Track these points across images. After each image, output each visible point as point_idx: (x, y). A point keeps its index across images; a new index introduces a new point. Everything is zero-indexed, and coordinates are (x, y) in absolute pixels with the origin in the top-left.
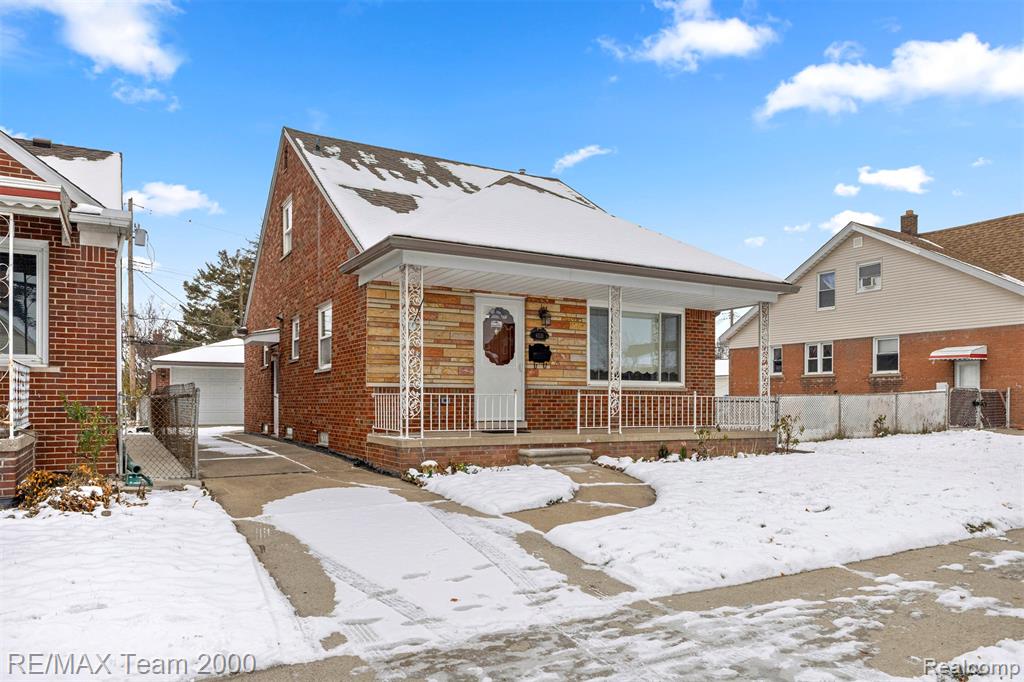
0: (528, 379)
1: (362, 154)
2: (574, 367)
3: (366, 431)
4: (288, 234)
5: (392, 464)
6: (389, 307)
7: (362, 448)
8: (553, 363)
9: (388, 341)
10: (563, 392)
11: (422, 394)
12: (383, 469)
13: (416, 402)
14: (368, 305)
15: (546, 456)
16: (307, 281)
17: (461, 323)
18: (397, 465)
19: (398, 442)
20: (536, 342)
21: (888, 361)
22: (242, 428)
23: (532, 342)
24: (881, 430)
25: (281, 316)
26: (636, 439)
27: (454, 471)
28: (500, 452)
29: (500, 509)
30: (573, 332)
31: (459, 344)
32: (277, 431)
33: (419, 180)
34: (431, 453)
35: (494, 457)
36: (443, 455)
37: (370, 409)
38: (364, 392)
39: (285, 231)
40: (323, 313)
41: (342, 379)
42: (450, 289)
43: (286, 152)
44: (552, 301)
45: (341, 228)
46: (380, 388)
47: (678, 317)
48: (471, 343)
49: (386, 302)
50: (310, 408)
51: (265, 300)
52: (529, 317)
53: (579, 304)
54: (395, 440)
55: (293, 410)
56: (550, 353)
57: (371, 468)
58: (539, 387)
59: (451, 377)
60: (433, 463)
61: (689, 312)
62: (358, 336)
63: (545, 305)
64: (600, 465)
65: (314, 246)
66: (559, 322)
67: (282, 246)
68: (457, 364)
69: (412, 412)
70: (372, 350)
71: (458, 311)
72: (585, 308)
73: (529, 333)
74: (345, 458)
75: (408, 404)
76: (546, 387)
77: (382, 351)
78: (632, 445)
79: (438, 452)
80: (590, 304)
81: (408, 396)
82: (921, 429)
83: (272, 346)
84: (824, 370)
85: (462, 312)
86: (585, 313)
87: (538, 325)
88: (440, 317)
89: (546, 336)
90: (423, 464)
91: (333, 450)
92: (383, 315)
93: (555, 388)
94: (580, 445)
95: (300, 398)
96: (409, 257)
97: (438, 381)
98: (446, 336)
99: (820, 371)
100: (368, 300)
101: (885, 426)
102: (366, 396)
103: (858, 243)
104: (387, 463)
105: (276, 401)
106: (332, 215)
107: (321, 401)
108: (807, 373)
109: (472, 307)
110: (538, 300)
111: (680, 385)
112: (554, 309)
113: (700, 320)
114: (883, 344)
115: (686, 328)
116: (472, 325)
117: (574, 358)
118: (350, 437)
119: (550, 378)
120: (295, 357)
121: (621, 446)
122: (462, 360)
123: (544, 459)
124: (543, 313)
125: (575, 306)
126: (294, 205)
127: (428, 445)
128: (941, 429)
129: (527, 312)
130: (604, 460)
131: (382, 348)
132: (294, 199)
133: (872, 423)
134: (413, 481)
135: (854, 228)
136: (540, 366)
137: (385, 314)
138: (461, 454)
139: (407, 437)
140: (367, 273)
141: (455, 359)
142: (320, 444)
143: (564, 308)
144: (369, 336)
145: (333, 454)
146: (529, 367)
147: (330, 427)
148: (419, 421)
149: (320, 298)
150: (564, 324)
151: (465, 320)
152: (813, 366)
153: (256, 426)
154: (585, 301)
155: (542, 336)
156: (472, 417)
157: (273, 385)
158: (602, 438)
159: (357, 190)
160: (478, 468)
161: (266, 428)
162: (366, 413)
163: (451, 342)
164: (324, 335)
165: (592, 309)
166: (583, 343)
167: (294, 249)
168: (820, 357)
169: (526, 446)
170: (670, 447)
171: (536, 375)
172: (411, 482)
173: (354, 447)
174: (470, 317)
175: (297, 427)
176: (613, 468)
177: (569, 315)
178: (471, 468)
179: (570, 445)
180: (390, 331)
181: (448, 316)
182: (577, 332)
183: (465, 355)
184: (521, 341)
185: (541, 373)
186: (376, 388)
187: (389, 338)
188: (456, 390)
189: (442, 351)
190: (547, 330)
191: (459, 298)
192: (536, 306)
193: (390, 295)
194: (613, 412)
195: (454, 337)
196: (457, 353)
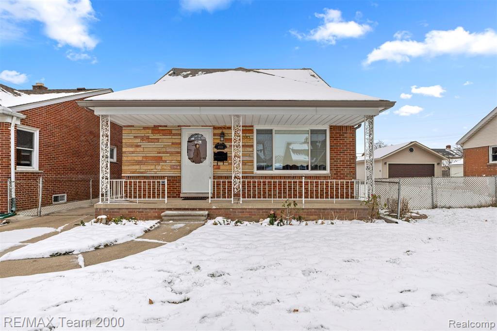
0: (215, 170)
6: (133, 137)
8: (229, 162)
13: (105, 185)
14: (123, 137)
17: (172, 143)
20: (218, 151)
23: (216, 151)
28: (154, 212)
31: (171, 153)
35: (149, 214)
36: (118, 212)
42: (166, 126)
44: (229, 128)
46: (128, 176)
47: (325, 131)
48: (180, 153)
49: (131, 135)
52: (215, 137)
53: (247, 128)
56: (227, 156)
58: (220, 175)
59: (166, 170)
60: (104, 217)
63: (223, 130)
68: (169, 164)
69: (103, 190)
70: (124, 158)
71: (171, 137)
72: (252, 130)
73: (215, 146)
76: (225, 175)
77: (129, 158)
79: (115, 210)
80: (256, 128)
85: (173, 137)
86: (253, 133)
87: (220, 141)
88: (160, 141)
89: (225, 147)
90: (98, 217)
94: (208, 210)
97: (159, 173)
98: (164, 150)
100: (123, 135)
109: (180, 134)
110: (220, 128)
111: (326, 172)
115: (330, 137)
116: (180, 144)
122: (173, 162)
124: (223, 134)
129: (214, 135)
131: (129, 157)
136: (220, 163)
137: (131, 141)
138: (129, 212)
141: (169, 161)
144: (123, 152)
146: (215, 164)
154: (252, 126)
155: (222, 147)
156: (179, 191)
163: (167, 153)
165: (257, 130)
166: (251, 150)
171: (219, 169)
174: (178, 139)
180: (134, 149)
181: (165, 140)
182: (246, 144)
183: (175, 159)
184: (210, 150)
185: (221, 167)
186: (126, 176)
187: (133, 152)
188: (168, 176)
189: (161, 158)
190: (226, 144)
191: (170, 130)
192: (219, 131)
193: (133, 132)
194: (235, 190)
195: (169, 150)
196: (170, 158)
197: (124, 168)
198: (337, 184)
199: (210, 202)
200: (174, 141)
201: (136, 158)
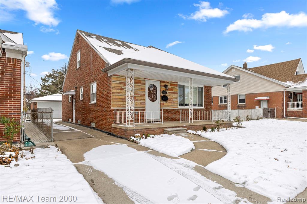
0: (161, 106)
1: (103, 38)
2: (174, 102)
3: (111, 123)
4: (78, 62)
5: (123, 135)
6: (119, 83)
7: (109, 129)
8: (168, 101)
9: (119, 94)
10: (171, 110)
11: (134, 111)
12: (120, 136)
13: (132, 114)
14: (112, 82)
15: (174, 131)
16: (86, 76)
17: (141, 89)
18: (125, 135)
19: (126, 127)
21: (242, 101)
22: (61, 120)
23: (162, 95)
24: (248, 119)
25: (76, 87)
26: (197, 124)
27: (146, 137)
28: (159, 130)
29: (177, 155)
30: (174, 92)
31: (141, 95)
32: (74, 121)
33: (121, 46)
34: (138, 131)
35: (157, 131)
37: (113, 116)
38: (110, 110)
39: (77, 61)
40: (92, 85)
41: (101, 106)
42: (138, 78)
43: (78, 37)
44: (168, 83)
45: (100, 58)
46: (117, 109)
47: (202, 88)
48: (145, 95)
49: (118, 81)
50: (87, 115)
51: (70, 82)
52: (161, 87)
54: (124, 127)
55: (80, 115)
56: (168, 98)
57: (114, 135)
59: (138, 105)
60: (139, 135)
61: (205, 87)
62: (108, 92)
63: (166, 84)
64: (190, 133)
65: (89, 64)
66: (170, 89)
67: (76, 65)
68: (140, 101)
69: (131, 117)
70: (113, 97)
71: (140, 85)
72: (177, 85)
73: (161, 92)
74: (102, 131)
75: (129, 115)
76: (167, 108)
77: (117, 97)
78: (196, 126)
79: (140, 130)
80: (179, 84)
81: (129, 112)
82: (257, 119)
83: (72, 96)
84: (224, 103)
85: (142, 85)
87: (164, 89)
88: (135, 87)
89: (166, 93)
90: (135, 135)
91: (97, 128)
92: (117, 86)
93: (169, 109)
94: (182, 127)
95: (83, 111)
96: (130, 66)
98: (137, 93)
99: (223, 103)
100: (112, 81)
101: (249, 118)
102: (112, 112)
103: (233, 70)
104: (121, 134)
105: (74, 112)
106: (97, 54)
107: (92, 113)
108: (220, 104)
109: (145, 84)
110: (164, 82)
111: (202, 107)
112: (169, 85)
113: (208, 89)
114: (241, 96)
115: (204, 91)
116: (145, 89)
117: (174, 100)
118: (104, 125)
119: (168, 106)
120: (81, 99)
121: (193, 126)
122: (142, 100)
123: (173, 132)
124: (166, 86)
125: (174, 84)
126: (81, 53)
127: (136, 128)
128: (261, 118)
129: (161, 86)
130: (190, 131)
132: (81, 51)
133: (246, 117)
134: (133, 141)
135: (233, 66)
136: (165, 102)
137: (118, 85)
139: (129, 126)
140: (112, 72)
142: (91, 126)
143: (171, 85)
144: (113, 92)
145: (97, 130)
146: (161, 102)
147: (96, 121)
148: (133, 121)
149: (92, 81)
150: (171, 89)
151: (143, 87)
152: (221, 102)
153: (66, 119)
154: (177, 83)
156: (145, 118)
157: (73, 107)
158: (188, 124)
159: (104, 48)
160: (154, 136)
161: (70, 120)
162: (111, 117)
164: (92, 92)
166: (177, 95)
167: (81, 66)
168: (223, 99)
169: (166, 128)
170: (206, 126)
171: (163, 105)
172: (133, 142)
173: (106, 128)
174: (144, 87)
175: (82, 120)
176: (195, 134)
177: (173, 87)
178: (152, 136)
179: (179, 127)
180: (119, 90)
181: (137, 86)
182: (175, 92)
183: (143, 99)
184: (159, 95)
185: (165, 104)
186: (115, 109)
187: (119, 93)
189: (135, 97)
190: (167, 91)
191: (141, 81)
193: (119, 79)
195: (140, 93)
196: (140, 98)
197: (112, 103)
199: (181, 123)
201: (121, 97)
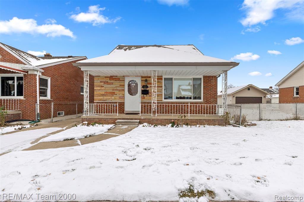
0: (142, 99)
6: (100, 82)
8: (150, 95)
17: (120, 85)
23: (143, 89)
28: (111, 120)
31: (119, 90)
35: (109, 121)
36: (93, 120)
42: (117, 76)
46: (98, 102)
48: (124, 90)
53: (159, 77)
56: (148, 92)
58: (145, 102)
59: (117, 99)
60: (86, 122)
63: (147, 78)
69: (86, 109)
71: (119, 82)
72: (162, 78)
73: (142, 87)
75: (84, 107)
76: (147, 102)
77: (98, 93)
79: (92, 119)
80: (164, 77)
85: (120, 82)
86: (162, 80)
87: (145, 84)
88: (114, 84)
89: (147, 87)
90: (83, 123)
93: (150, 102)
97: (113, 100)
98: (116, 88)
100: (94, 81)
109: (124, 81)
110: (145, 77)
111: (201, 100)
113: (210, 79)
115: (203, 82)
116: (124, 85)
122: (120, 95)
124: (146, 81)
129: (142, 81)
136: (145, 96)
137: (98, 84)
138: (99, 120)
141: (118, 95)
144: (94, 89)
146: (142, 96)
154: (162, 76)
155: (146, 87)
156: (123, 110)
163: (117, 90)
165: (164, 78)
166: (161, 88)
169: (120, 119)
171: (144, 98)
174: (123, 83)
180: (100, 88)
181: (116, 83)
182: (159, 86)
183: (121, 93)
184: (140, 89)
185: (146, 98)
187: (100, 90)
188: (119, 102)
189: (114, 92)
190: (148, 85)
191: (119, 78)
192: (144, 79)
193: (100, 79)
194: (153, 109)
196: (119, 93)
197: (95, 98)
198: (207, 107)
199: (140, 115)
200: (121, 84)
201: (101, 93)
